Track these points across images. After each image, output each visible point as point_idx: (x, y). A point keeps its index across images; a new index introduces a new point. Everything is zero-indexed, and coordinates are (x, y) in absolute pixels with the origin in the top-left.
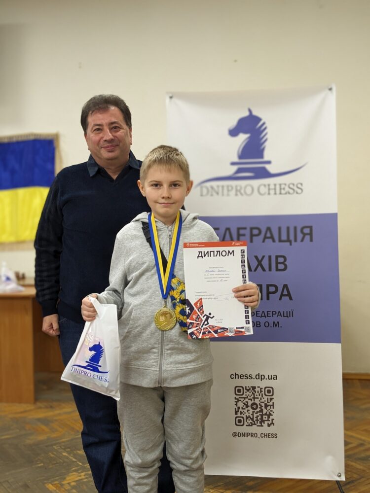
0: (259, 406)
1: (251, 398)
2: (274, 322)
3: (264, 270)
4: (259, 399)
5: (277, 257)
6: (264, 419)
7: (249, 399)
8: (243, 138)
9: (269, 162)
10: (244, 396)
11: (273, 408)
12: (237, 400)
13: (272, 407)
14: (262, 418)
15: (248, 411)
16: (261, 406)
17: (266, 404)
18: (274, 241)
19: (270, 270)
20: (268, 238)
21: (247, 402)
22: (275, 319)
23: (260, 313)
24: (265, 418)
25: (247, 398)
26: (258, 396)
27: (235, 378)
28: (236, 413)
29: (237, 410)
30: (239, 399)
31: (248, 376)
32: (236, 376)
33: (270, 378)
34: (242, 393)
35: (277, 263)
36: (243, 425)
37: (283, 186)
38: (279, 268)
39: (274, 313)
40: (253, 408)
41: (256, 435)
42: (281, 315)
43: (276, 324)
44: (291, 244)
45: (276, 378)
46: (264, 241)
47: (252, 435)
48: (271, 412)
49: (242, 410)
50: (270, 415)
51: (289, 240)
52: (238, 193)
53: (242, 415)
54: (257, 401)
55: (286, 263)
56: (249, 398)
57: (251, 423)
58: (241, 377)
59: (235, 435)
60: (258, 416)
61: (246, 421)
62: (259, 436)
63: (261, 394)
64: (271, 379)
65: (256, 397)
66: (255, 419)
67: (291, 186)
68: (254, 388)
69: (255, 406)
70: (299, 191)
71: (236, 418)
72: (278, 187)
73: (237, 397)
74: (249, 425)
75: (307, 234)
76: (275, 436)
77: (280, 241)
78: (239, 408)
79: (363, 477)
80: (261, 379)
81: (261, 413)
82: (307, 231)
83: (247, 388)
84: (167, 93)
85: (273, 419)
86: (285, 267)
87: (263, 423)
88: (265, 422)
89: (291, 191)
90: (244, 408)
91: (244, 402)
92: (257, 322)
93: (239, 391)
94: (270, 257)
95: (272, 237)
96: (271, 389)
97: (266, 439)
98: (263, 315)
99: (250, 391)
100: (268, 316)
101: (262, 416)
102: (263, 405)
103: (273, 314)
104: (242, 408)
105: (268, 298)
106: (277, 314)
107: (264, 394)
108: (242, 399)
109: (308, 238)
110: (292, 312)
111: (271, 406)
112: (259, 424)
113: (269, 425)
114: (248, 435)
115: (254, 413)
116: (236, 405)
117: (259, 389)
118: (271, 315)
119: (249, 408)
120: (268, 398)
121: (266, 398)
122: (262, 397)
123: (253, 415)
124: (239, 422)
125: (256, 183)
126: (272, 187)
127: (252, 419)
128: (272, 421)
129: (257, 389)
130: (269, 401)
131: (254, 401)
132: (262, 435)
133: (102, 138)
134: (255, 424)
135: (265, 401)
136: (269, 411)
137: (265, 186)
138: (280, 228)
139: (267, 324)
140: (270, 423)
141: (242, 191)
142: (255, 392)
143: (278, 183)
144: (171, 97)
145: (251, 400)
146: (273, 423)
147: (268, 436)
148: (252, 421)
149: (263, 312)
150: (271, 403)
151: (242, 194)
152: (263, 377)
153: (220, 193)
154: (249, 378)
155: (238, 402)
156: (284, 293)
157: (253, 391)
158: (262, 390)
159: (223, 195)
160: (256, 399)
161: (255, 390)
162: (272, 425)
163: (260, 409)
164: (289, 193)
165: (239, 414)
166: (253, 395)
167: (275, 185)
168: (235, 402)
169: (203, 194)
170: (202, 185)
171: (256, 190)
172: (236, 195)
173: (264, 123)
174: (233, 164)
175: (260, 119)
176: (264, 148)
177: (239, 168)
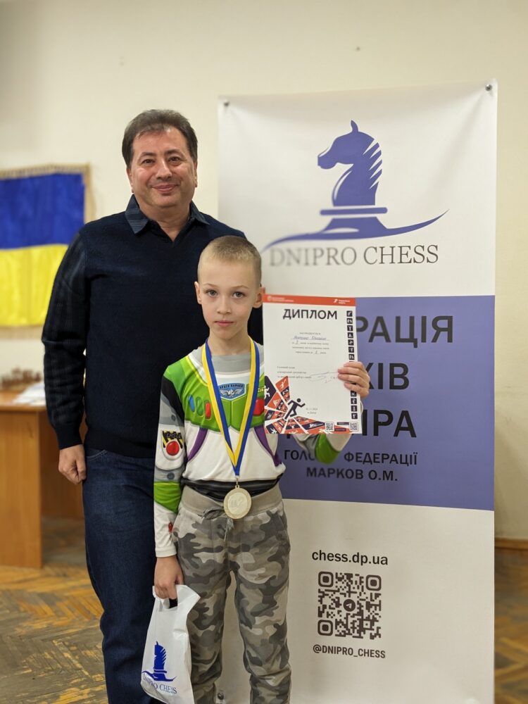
0: (357, 606)
1: (345, 591)
2: (385, 472)
4: (358, 594)
5: (392, 366)
6: (365, 626)
7: (341, 594)
8: (341, 169)
9: (383, 210)
10: (333, 588)
11: (380, 610)
12: (321, 594)
13: (378, 608)
14: (361, 625)
15: (339, 612)
16: (361, 606)
17: (368, 603)
18: (388, 340)
19: (381, 387)
20: (379, 334)
21: (338, 598)
22: (387, 466)
23: (363, 456)
24: (367, 624)
25: (338, 591)
26: (356, 590)
27: (320, 559)
28: (320, 614)
29: (321, 610)
30: (326, 593)
31: (341, 557)
32: (321, 555)
33: (377, 561)
34: (329, 583)
35: (393, 376)
36: (331, 634)
37: (404, 251)
38: (395, 384)
39: (385, 457)
40: (347, 608)
42: (396, 460)
43: (389, 475)
44: (416, 346)
45: (385, 561)
46: (371, 340)
47: (345, 651)
48: (376, 616)
49: (330, 611)
50: (375, 620)
51: (412, 339)
52: (332, 260)
53: (330, 619)
54: (354, 598)
55: (407, 376)
56: (341, 591)
57: (343, 631)
58: (329, 557)
59: (317, 649)
60: (354, 621)
61: (336, 629)
62: (356, 653)
63: (360, 587)
64: (378, 563)
65: (352, 590)
66: (350, 626)
67: (419, 250)
68: (349, 576)
69: (351, 604)
70: (432, 258)
71: (320, 622)
72: (397, 251)
73: (323, 589)
74: (340, 635)
75: (444, 330)
76: (381, 654)
77: (399, 340)
78: (325, 607)
80: (362, 562)
81: (360, 617)
82: (443, 324)
83: (339, 576)
84: (221, 97)
85: (380, 628)
86: (405, 384)
87: (362, 633)
88: (366, 631)
89: (419, 258)
90: (332, 606)
91: (334, 597)
92: (357, 470)
93: (326, 579)
94: (381, 366)
95: (385, 334)
96: (377, 579)
97: (367, 659)
98: (367, 459)
99: (343, 581)
100: (375, 462)
101: (361, 621)
102: (363, 603)
103: (383, 459)
104: (330, 606)
105: (376, 433)
106: (390, 459)
107: (365, 588)
108: (330, 593)
109: (444, 335)
110: (415, 456)
111: (376, 606)
112: (356, 634)
113: (372, 637)
114: (338, 651)
115: (349, 616)
116: (321, 601)
117: (357, 579)
118: (380, 460)
119: (342, 608)
120: (371, 594)
121: (368, 593)
122: (363, 590)
123: (346, 618)
124: (324, 629)
125: (361, 244)
126: (387, 251)
127: (346, 626)
128: (378, 631)
129: (355, 579)
130: (373, 598)
131: (350, 596)
132: (361, 653)
133: (154, 174)
134: (349, 634)
135: (367, 598)
136: (373, 614)
137: (376, 249)
138: (398, 319)
139: (373, 475)
140: (373, 634)
141: (338, 258)
142: (352, 583)
143: (397, 245)
144: (227, 105)
145: (345, 595)
146: (378, 634)
147: (371, 653)
148: (345, 629)
149: (368, 454)
150: (376, 602)
151: (337, 263)
152: (364, 559)
153: (303, 261)
154: (342, 559)
155: (323, 597)
156: (402, 426)
157: (347, 581)
158: (362, 580)
159: (307, 264)
160: (352, 595)
161: (352, 579)
162: (378, 636)
163: (358, 610)
164: (415, 261)
165: (324, 617)
166: (348, 587)
167: (392, 248)
168: (319, 596)
169: (275, 262)
170: (274, 247)
171: (360, 256)
172: (329, 263)
173: (377, 146)
174: (324, 213)
175: (371, 140)
176: (376, 186)
177: (334, 221)
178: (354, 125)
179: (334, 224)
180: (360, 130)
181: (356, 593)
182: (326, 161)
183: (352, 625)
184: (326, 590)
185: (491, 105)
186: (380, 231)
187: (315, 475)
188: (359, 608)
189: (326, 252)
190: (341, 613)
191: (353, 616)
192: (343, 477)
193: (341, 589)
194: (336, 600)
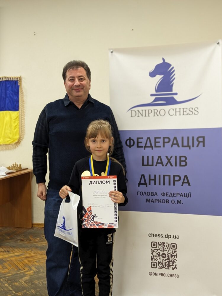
0: (167, 256)
1: (162, 250)
2: (178, 200)
3: (172, 165)
4: (167, 251)
5: (180, 157)
7: (160, 251)
8: (159, 77)
9: (176, 94)
10: (157, 248)
11: (176, 257)
12: (152, 251)
13: (175, 257)
14: (169, 264)
15: (160, 258)
16: (169, 256)
17: (171, 255)
18: (179, 146)
19: (176, 165)
20: (175, 144)
21: (159, 253)
22: (179, 198)
23: (169, 194)
24: (171, 264)
25: (159, 249)
26: (166, 249)
27: (152, 236)
29: (152, 257)
30: (154, 250)
31: (160, 235)
33: (175, 237)
34: (156, 246)
35: (181, 161)
36: (156, 268)
37: (185, 110)
38: (182, 164)
39: (178, 194)
40: (163, 257)
41: (164, 275)
42: (182, 196)
43: (179, 202)
44: (190, 149)
45: (178, 237)
46: (172, 147)
47: (162, 275)
48: (175, 260)
49: (156, 258)
50: (174, 262)
51: (188, 146)
52: (155, 114)
53: (156, 261)
54: (166, 252)
55: (186, 161)
56: (160, 250)
58: (155, 236)
59: (151, 274)
60: (166, 262)
61: (158, 265)
62: (166, 275)
63: (168, 248)
64: (175, 238)
65: (165, 249)
66: (164, 264)
67: (191, 110)
68: (164, 243)
69: (164, 255)
70: (196, 113)
71: (152, 262)
72: (182, 110)
73: (153, 249)
74: (160, 268)
75: (201, 142)
76: (177, 276)
77: (183, 146)
78: (154, 256)
80: (169, 237)
81: (168, 261)
82: (201, 139)
83: (160, 243)
85: (176, 265)
86: (186, 164)
87: (169, 267)
88: (171, 266)
89: (191, 113)
90: (157, 256)
91: (157, 252)
92: (166, 200)
93: (154, 245)
94: (176, 157)
95: (177, 144)
96: (175, 245)
97: (171, 278)
98: (171, 195)
99: (161, 245)
100: (174, 196)
101: (169, 262)
102: (170, 255)
104: (156, 256)
105: (174, 184)
106: (180, 194)
107: (170, 248)
108: (156, 251)
109: (201, 144)
110: (190, 194)
111: (175, 256)
112: (167, 268)
113: (173, 269)
114: (159, 275)
115: (164, 260)
116: (152, 254)
117: (167, 245)
118: (176, 195)
119: (161, 257)
120: (173, 251)
121: (171, 250)
122: (169, 249)
123: (163, 261)
125: (167, 108)
126: (178, 110)
127: (162, 264)
128: (175, 266)
129: (166, 244)
130: (174, 253)
131: (164, 252)
132: (169, 275)
134: (164, 267)
135: (171, 253)
136: (174, 259)
137: (173, 109)
138: (183, 138)
139: (173, 202)
140: (174, 268)
141: (158, 113)
142: (165, 246)
143: (182, 108)
144: (112, 52)
145: (162, 251)
146: (176, 268)
147: (173, 276)
148: (162, 266)
149: (171, 193)
150: (175, 254)
151: (158, 116)
152: (170, 237)
153: (144, 115)
154: (161, 236)
155: (153, 252)
156: (185, 181)
157: (163, 245)
158: (169, 245)
159: (145, 116)
160: (165, 251)
161: (165, 245)
162: (175, 269)
163: (167, 258)
164: (189, 114)
165: (153, 260)
166: (163, 248)
167: (180, 109)
168: (151, 252)
169: (133, 116)
170: (132, 109)
171: (167, 112)
172: (154, 116)
173: (173, 68)
174: (152, 95)
175: (171, 65)
176: (173, 84)
177: (156, 98)
178: (163, 59)
179: (156, 100)
180: (166, 61)
181: (166, 250)
182: (152, 74)
183: (165, 264)
184: (154, 249)
186: (174, 102)
187: (150, 202)
188: (168, 257)
189: (153, 111)
190: (160, 259)
191: (165, 260)
192: (161, 203)
193: (160, 249)
194: (158, 253)
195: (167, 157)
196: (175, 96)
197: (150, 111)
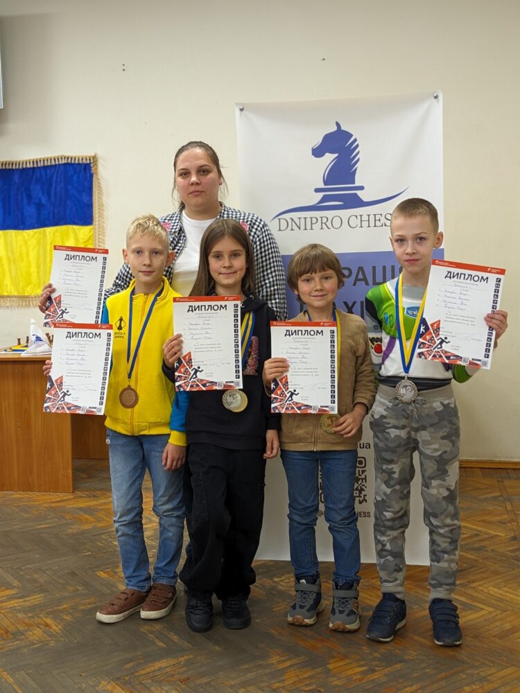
6: (355, 495)
8: (329, 158)
9: (361, 188)
11: (366, 482)
13: (364, 481)
18: (367, 284)
20: (360, 280)
37: (377, 217)
45: (369, 446)
46: (355, 284)
48: (363, 487)
50: (362, 490)
52: (324, 226)
64: (363, 447)
72: (372, 218)
76: (367, 514)
79: (473, 567)
84: (236, 104)
85: (366, 495)
95: (365, 279)
96: (363, 460)
111: (362, 479)
113: (360, 502)
125: (345, 213)
126: (365, 218)
128: (364, 498)
130: (361, 475)
136: (361, 485)
137: (356, 216)
138: (374, 268)
140: (361, 500)
141: (329, 224)
143: (372, 213)
144: (242, 110)
150: (363, 476)
151: (328, 228)
153: (303, 227)
159: (306, 229)
162: (364, 502)
167: (369, 215)
169: (281, 229)
170: (279, 217)
171: (345, 222)
172: (322, 228)
173: (355, 140)
174: (317, 190)
175: (351, 136)
176: (356, 169)
177: (324, 196)
178: (338, 124)
179: (324, 199)
180: (342, 128)
182: (318, 152)
185: (438, 108)
186: (359, 203)
189: (319, 220)
195: (346, 303)
196: (358, 193)
197: (314, 221)
